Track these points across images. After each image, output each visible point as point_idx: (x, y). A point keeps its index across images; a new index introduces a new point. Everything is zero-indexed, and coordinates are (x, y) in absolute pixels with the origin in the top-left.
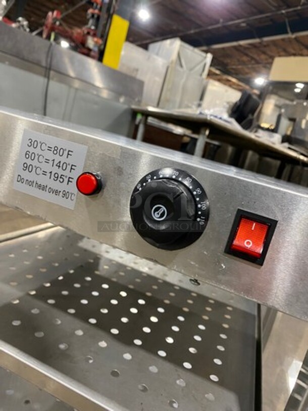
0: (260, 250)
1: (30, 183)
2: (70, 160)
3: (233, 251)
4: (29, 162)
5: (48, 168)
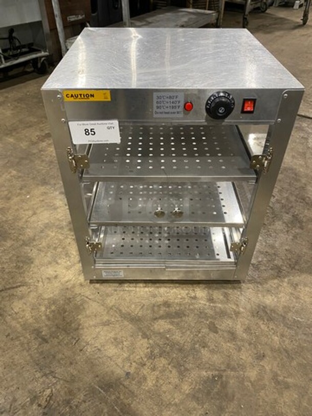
0: (252, 110)
1: (161, 113)
2: (178, 99)
3: (243, 112)
4: (159, 105)
5: (168, 105)
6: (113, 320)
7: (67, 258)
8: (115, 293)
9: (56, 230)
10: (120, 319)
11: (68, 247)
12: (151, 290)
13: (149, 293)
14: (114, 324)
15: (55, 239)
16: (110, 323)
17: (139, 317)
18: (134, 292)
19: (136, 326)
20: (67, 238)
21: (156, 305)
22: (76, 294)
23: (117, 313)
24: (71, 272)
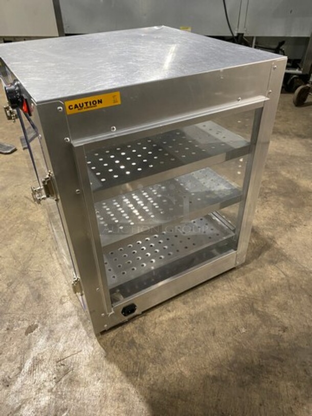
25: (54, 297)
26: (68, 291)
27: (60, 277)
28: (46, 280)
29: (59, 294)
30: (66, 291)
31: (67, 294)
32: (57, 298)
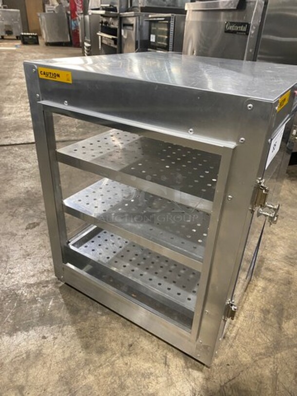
6: (271, 366)
7: (152, 378)
8: (235, 348)
9: (87, 371)
10: (272, 360)
11: (131, 369)
12: (243, 315)
13: (247, 319)
14: (277, 368)
15: (102, 380)
16: (276, 371)
17: (273, 340)
18: (240, 330)
19: (285, 348)
20: (113, 364)
21: (263, 320)
22: (219, 391)
23: (263, 358)
24: (179, 384)
25: (267, 298)
26: (252, 292)
27: (248, 307)
28: (262, 316)
29: (260, 296)
30: (254, 294)
31: (255, 291)
32: (264, 295)
